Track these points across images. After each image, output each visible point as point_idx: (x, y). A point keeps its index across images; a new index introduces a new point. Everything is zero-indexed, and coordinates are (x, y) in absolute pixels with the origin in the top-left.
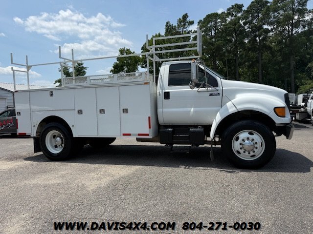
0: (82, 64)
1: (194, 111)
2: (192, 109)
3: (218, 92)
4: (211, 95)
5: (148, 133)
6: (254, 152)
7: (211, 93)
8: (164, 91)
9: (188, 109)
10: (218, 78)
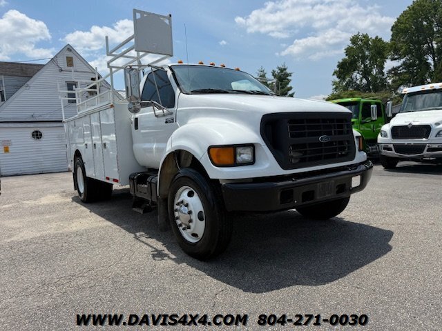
0: (285, 69)
3: (172, 117)
7: (167, 117)
9: (151, 145)
10: (177, 91)
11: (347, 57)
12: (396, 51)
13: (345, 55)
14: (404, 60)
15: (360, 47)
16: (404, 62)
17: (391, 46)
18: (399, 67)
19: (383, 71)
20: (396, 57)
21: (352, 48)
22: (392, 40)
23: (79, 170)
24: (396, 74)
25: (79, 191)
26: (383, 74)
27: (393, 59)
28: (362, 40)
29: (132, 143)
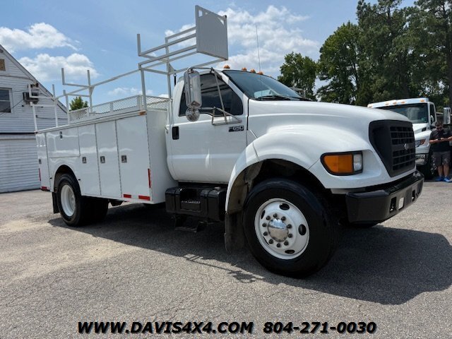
1: (210, 159)
2: (208, 156)
3: (241, 124)
4: (231, 130)
5: (148, 195)
6: (287, 244)
7: (232, 125)
8: (172, 126)
9: (203, 156)
10: (245, 98)
11: (282, 75)
12: (325, 71)
13: (280, 72)
14: (331, 80)
15: (293, 66)
16: (332, 82)
17: (320, 66)
18: (327, 87)
19: (313, 89)
20: (325, 76)
21: (287, 66)
22: (321, 60)
23: (66, 189)
24: (324, 93)
25: (63, 214)
26: (312, 92)
27: (322, 79)
28: (295, 60)
29: (165, 155)
